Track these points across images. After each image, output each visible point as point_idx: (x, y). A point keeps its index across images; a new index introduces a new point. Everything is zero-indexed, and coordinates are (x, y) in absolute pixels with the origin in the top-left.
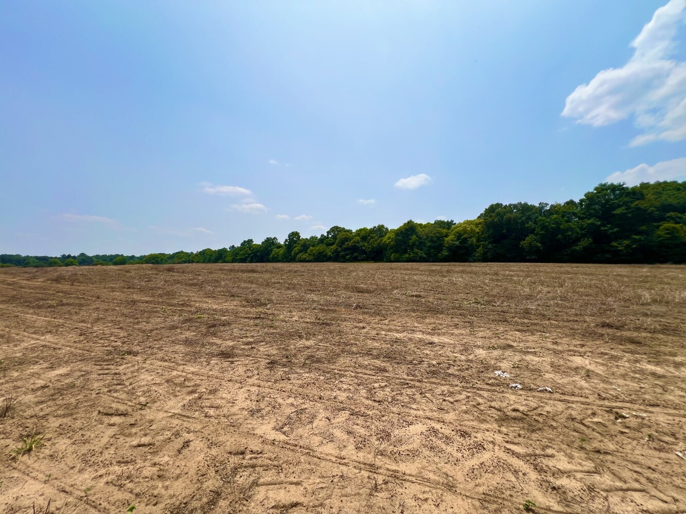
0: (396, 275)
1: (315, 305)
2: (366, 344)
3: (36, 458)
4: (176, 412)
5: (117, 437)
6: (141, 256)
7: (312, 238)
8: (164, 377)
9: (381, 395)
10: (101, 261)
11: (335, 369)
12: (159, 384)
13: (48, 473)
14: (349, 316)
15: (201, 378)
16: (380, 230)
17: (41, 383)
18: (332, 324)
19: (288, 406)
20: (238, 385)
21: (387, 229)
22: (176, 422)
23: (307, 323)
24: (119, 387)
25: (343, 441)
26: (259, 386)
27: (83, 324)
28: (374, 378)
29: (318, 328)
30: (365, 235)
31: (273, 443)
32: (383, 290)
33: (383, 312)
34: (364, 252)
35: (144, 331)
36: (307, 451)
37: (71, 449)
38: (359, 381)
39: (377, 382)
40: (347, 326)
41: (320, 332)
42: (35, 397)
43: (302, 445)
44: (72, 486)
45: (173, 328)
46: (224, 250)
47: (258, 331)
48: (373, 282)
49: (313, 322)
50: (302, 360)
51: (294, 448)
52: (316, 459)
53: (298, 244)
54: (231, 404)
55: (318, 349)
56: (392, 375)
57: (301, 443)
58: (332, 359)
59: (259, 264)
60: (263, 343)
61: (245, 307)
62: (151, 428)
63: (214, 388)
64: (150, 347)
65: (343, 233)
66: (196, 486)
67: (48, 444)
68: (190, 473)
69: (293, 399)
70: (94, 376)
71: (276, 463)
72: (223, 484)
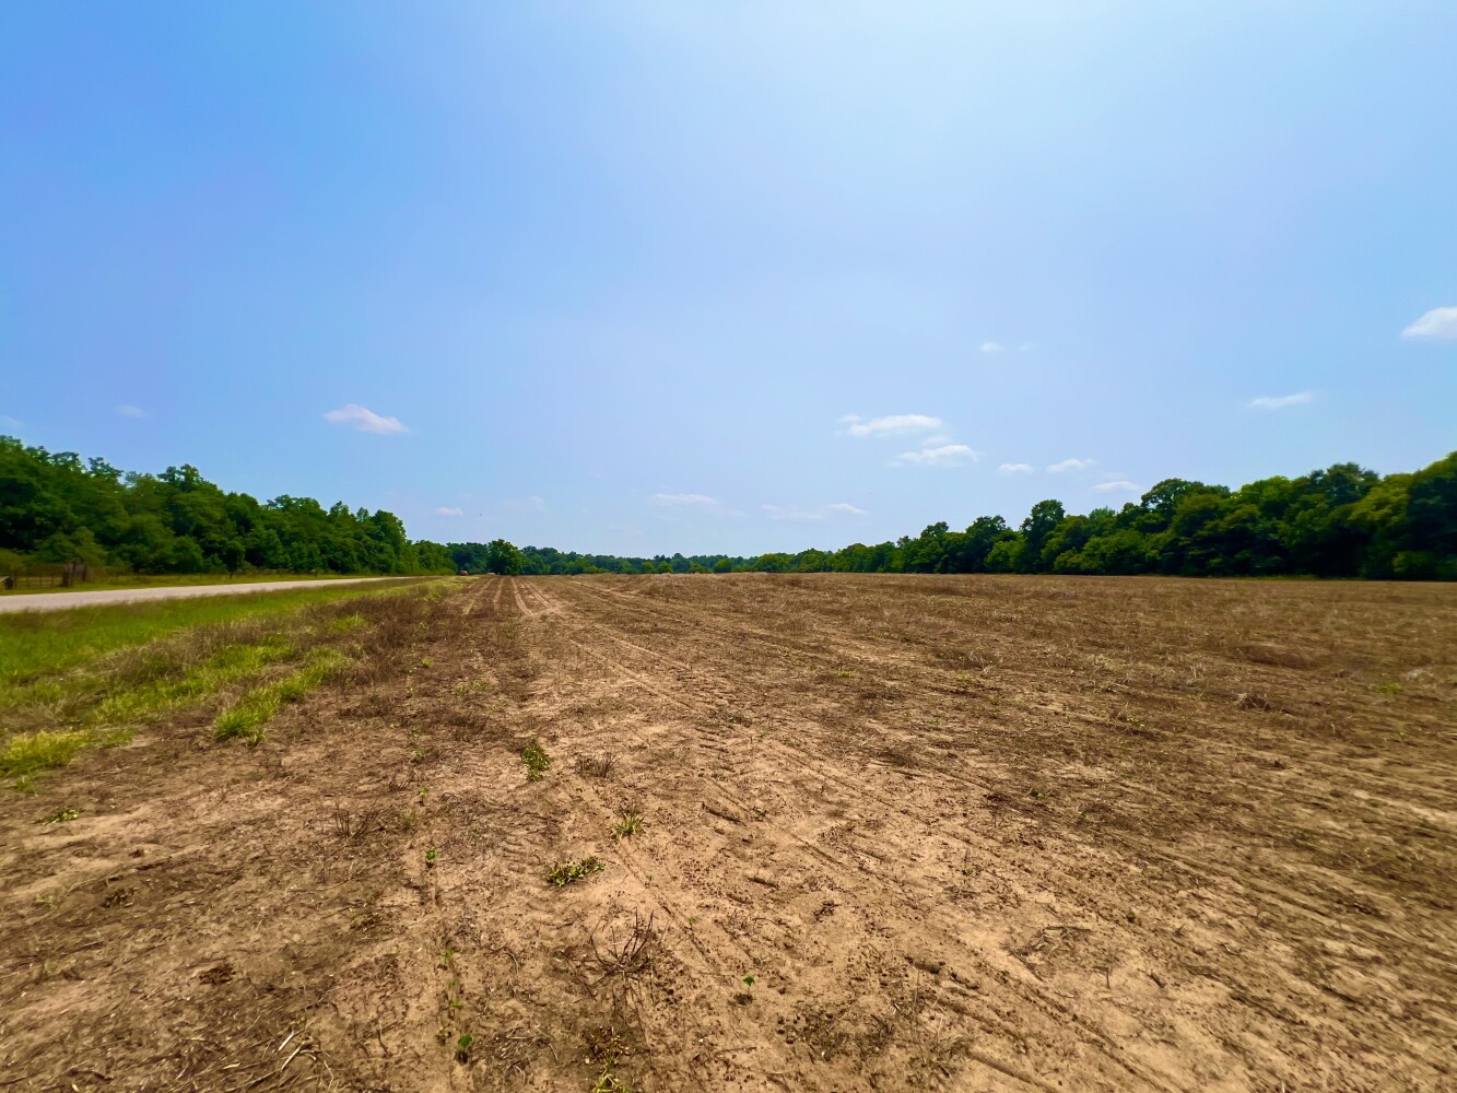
0: (1418, 621)
1: (1109, 681)
2: (1290, 816)
3: (635, 847)
4: (811, 842)
5: (728, 853)
6: (752, 558)
7: (1096, 514)
8: (790, 774)
9: (1355, 983)
10: (700, 567)
11: (1176, 858)
12: (783, 785)
13: (650, 874)
14: (1223, 725)
15: (852, 792)
16: (1343, 483)
17: (638, 741)
18: (1165, 739)
19: (1041, 909)
20: (921, 827)
21: (1371, 476)
22: (810, 860)
23: (1088, 722)
24: (727, 773)
25: (1210, 1058)
26: (968, 841)
27: (681, 664)
28: (1326, 921)
29: (1119, 740)
30: (1275, 499)
31: (1003, 977)
32: (1357, 663)
33: (1360, 732)
34: (1273, 547)
35: (758, 688)
36: (1094, 1036)
37: (672, 849)
38: (1265, 914)
39: (1336, 938)
40: (1215, 752)
41: (1126, 752)
42: (633, 759)
43: (1078, 1014)
44: (674, 905)
45: (801, 688)
46: (889, 546)
47: (963, 722)
48: (1315, 637)
49: (1103, 724)
50: (1076, 810)
51: (1055, 1011)
52: (1119, 1067)
53: (1060, 530)
54: (909, 862)
55: (1122, 795)
56: (1403, 935)
57: (1077, 1009)
58: (1168, 827)
59: (961, 576)
60: (974, 751)
61: (933, 665)
62: (773, 857)
63: (874, 818)
64: (767, 716)
65: (1195, 496)
66: (847, 993)
67: (648, 831)
68: (835, 964)
69: (1052, 896)
70: (695, 747)
71: (1011, 1026)
72: (897, 1016)
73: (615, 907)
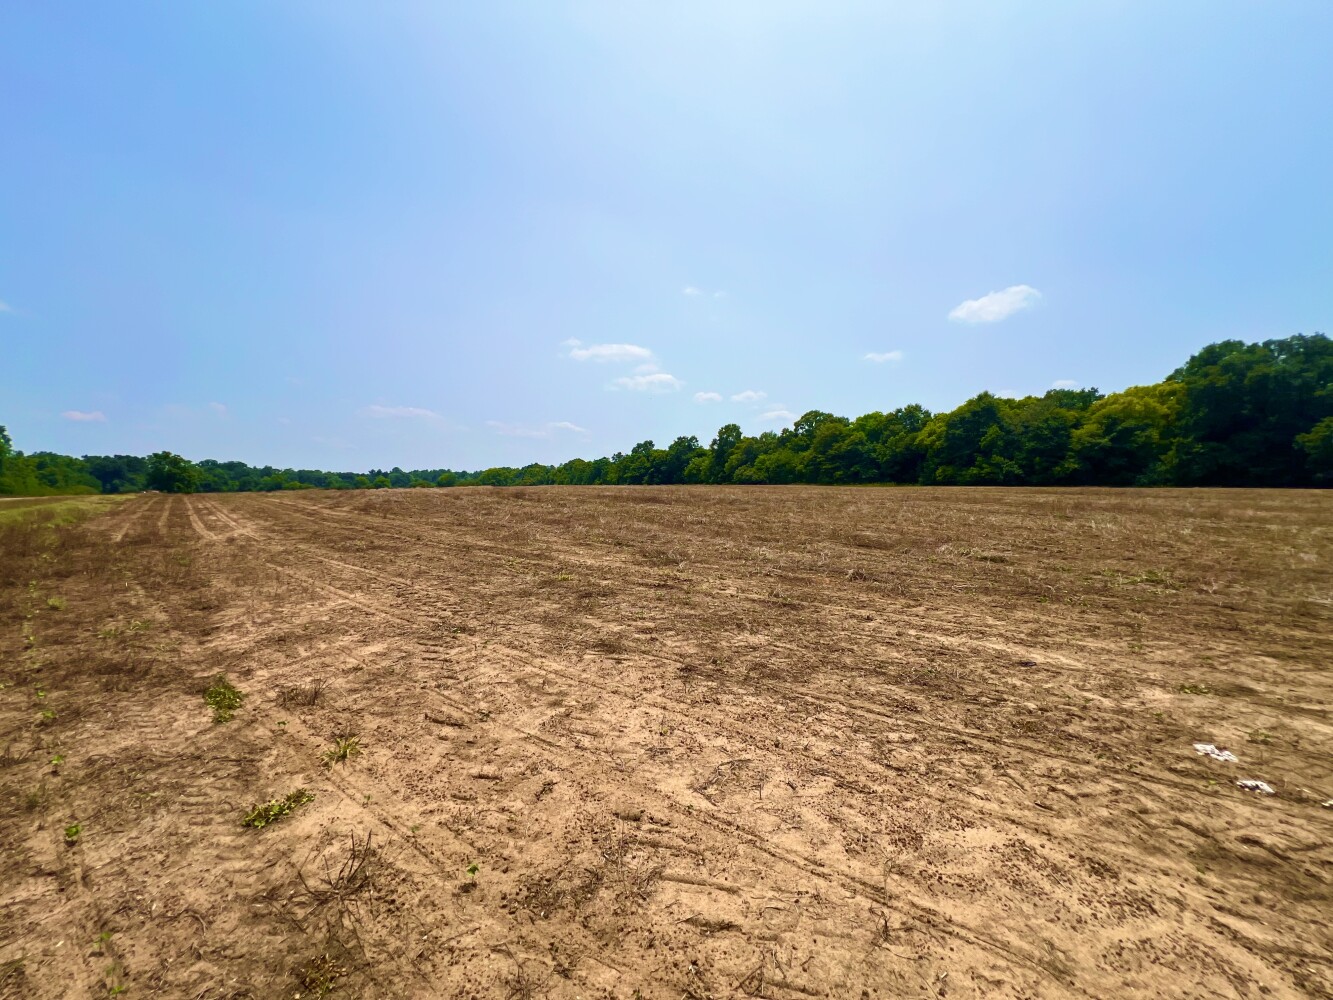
0: (946, 513)
1: (769, 568)
2: (873, 653)
3: (351, 769)
4: (532, 732)
5: (452, 758)
6: (476, 473)
7: (765, 435)
8: (513, 674)
9: (903, 758)
10: (421, 481)
11: (807, 695)
12: (507, 685)
13: (367, 793)
14: (839, 594)
15: (572, 682)
16: (912, 417)
17: (352, 662)
18: (803, 607)
19: (716, 750)
20: (629, 702)
21: (927, 414)
22: (531, 749)
23: (754, 601)
24: (450, 682)
25: (821, 831)
26: (664, 708)
27: (400, 580)
28: (890, 721)
29: (774, 612)
30: (876, 428)
31: (688, 811)
32: (914, 543)
33: (915, 590)
34: (874, 463)
35: (482, 597)
36: (750, 837)
37: (393, 765)
38: (857, 723)
39: (894, 731)
40: (833, 613)
41: (778, 621)
42: (347, 682)
43: (740, 824)
44: (396, 818)
45: (525, 594)
46: (603, 462)
47: (663, 610)
48: (893, 526)
49: (764, 601)
50: (743, 670)
51: (725, 826)
52: (765, 855)
53: (738, 448)
54: (617, 733)
55: (774, 653)
56: (929, 720)
57: (740, 822)
58: (802, 673)
59: (664, 487)
60: (671, 633)
61: (640, 564)
62: (497, 752)
63: (589, 701)
64: (492, 623)
65: (829, 425)
66: (564, 856)
67: (365, 752)
68: (554, 834)
69: (725, 739)
70: (417, 661)
71: (693, 847)
72: (606, 864)
73: (328, 834)
